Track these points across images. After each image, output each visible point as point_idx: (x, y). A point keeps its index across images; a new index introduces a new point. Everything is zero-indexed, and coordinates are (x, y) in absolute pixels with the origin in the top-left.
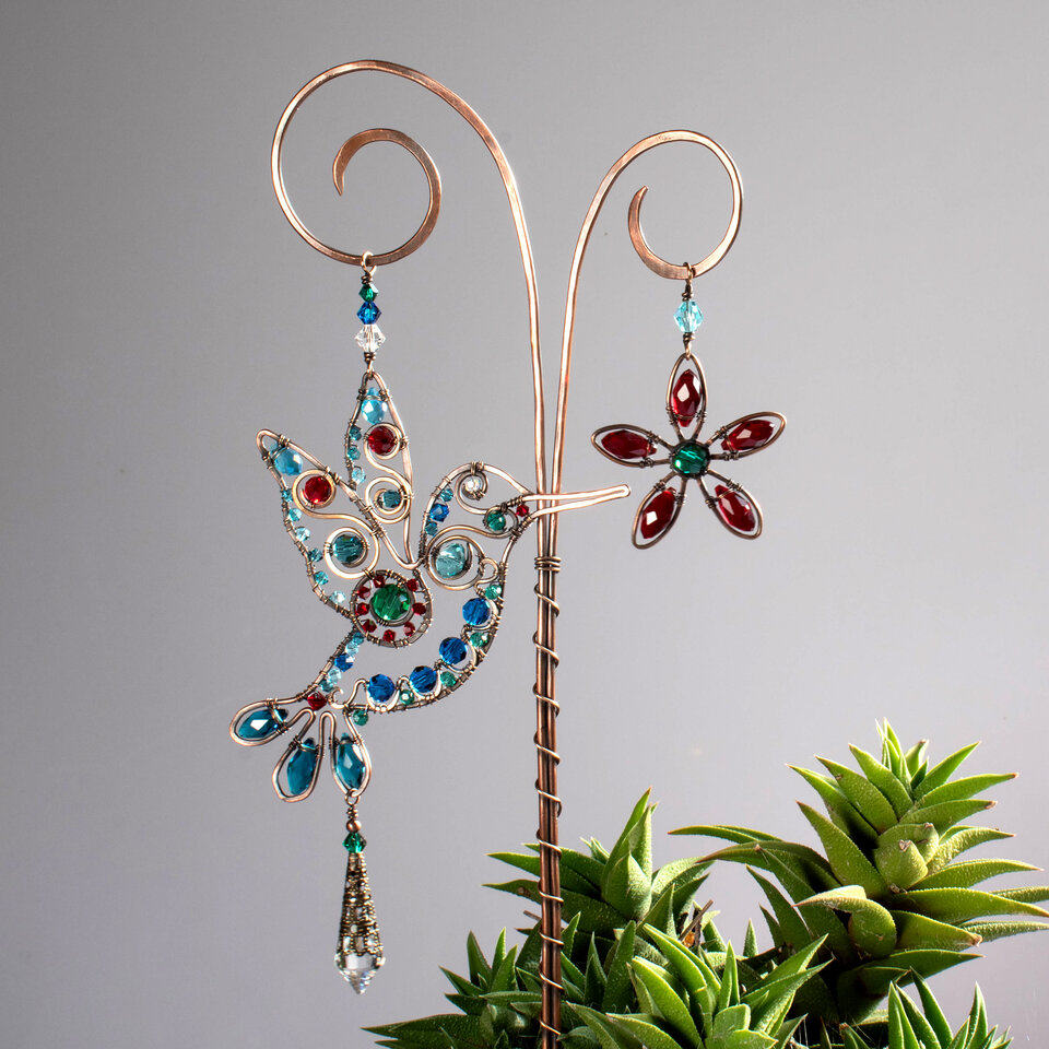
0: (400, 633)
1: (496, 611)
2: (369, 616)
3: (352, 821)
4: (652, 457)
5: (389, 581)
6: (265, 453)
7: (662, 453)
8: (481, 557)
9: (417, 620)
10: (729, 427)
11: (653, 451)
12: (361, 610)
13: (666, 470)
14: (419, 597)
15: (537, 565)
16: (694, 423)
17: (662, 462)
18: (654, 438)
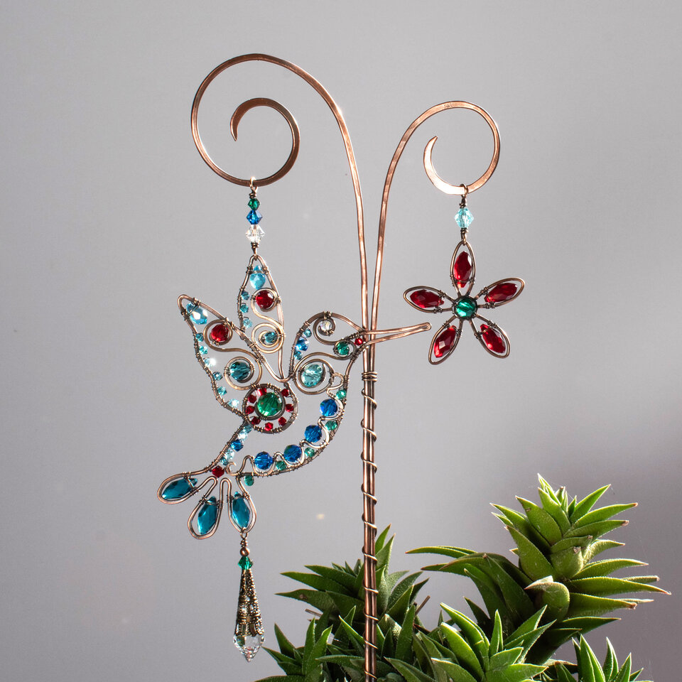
0: (276, 424)
1: (341, 406)
2: (254, 414)
3: (244, 549)
4: (441, 307)
5: (268, 391)
6: (183, 311)
7: (447, 304)
8: (332, 372)
9: (287, 415)
10: (489, 287)
11: (442, 302)
12: (249, 410)
13: (450, 314)
14: (289, 401)
15: (363, 378)
16: (468, 285)
17: (447, 310)
18: (443, 295)
